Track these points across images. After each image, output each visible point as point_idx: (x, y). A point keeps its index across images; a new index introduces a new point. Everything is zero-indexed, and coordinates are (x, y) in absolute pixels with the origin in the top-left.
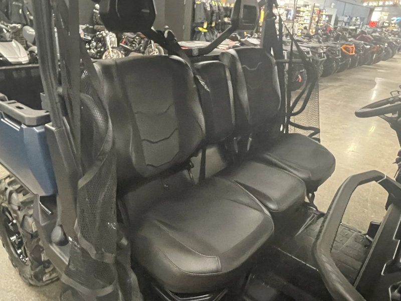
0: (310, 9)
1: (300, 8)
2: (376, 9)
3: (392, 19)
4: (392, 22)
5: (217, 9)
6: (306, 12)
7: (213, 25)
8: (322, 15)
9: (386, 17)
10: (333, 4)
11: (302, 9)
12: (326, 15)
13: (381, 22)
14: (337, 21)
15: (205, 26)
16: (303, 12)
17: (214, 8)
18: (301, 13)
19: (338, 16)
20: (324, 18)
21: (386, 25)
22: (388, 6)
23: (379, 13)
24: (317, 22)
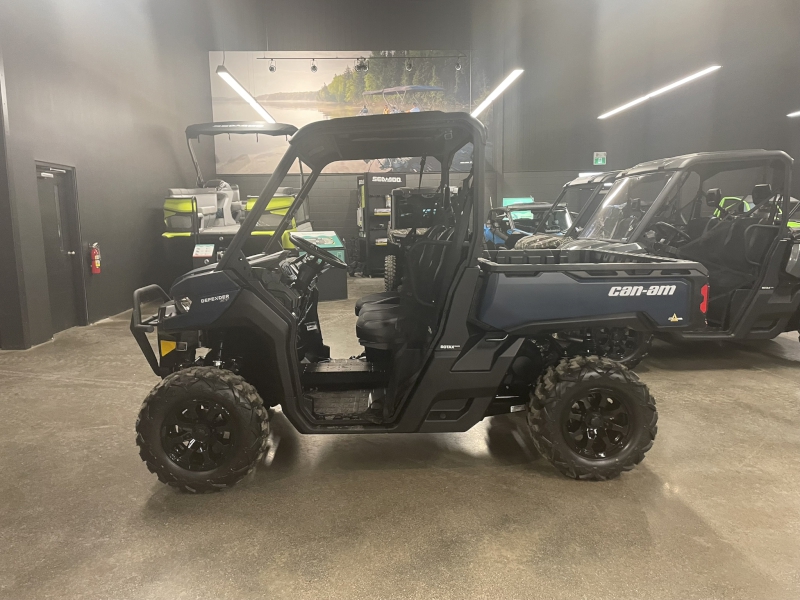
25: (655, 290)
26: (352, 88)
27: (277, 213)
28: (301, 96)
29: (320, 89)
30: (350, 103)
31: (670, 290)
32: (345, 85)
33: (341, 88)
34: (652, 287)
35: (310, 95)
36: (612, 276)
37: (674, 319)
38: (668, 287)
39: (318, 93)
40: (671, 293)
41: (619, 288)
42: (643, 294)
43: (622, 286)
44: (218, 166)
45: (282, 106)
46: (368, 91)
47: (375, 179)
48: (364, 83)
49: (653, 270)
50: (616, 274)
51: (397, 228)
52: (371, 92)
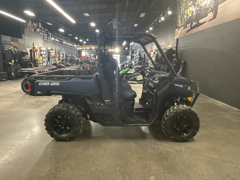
0: (54, 51)
1: (50, 51)
2: (83, 51)
3: (91, 55)
4: (92, 56)
5: (18, 53)
6: (53, 53)
7: (17, 61)
8: (60, 54)
9: (88, 54)
10: (63, 49)
11: (51, 51)
12: (62, 54)
13: (87, 57)
14: (66, 56)
15: (13, 62)
16: (52, 53)
17: (17, 52)
18: (51, 53)
19: (66, 54)
20: (61, 55)
21: (89, 57)
22: (88, 49)
23: (85, 52)
24: (59, 57)
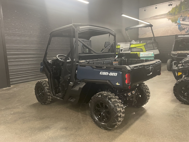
25: (112, 74)
26: (178, 10)
27: (138, 47)
28: (162, 15)
29: (168, 12)
30: (177, 15)
31: (115, 74)
32: (176, 10)
33: (174, 11)
34: (110, 73)
35: (165, 15)
36: (101, 68)
37: (117, 84)
38: (115, 73)
39: (167, 13)
40: (116, 75)
41: (102, 72)
42: (108, 75)
43: (103, 72)
44: (139, 36)
45: (156, 19)
46: (183, 10)
47: (179, 36)
48: (182, 8)
49: (111, 68)
50: (102, 68)
51: (174, 51)
52: (184, 11)
